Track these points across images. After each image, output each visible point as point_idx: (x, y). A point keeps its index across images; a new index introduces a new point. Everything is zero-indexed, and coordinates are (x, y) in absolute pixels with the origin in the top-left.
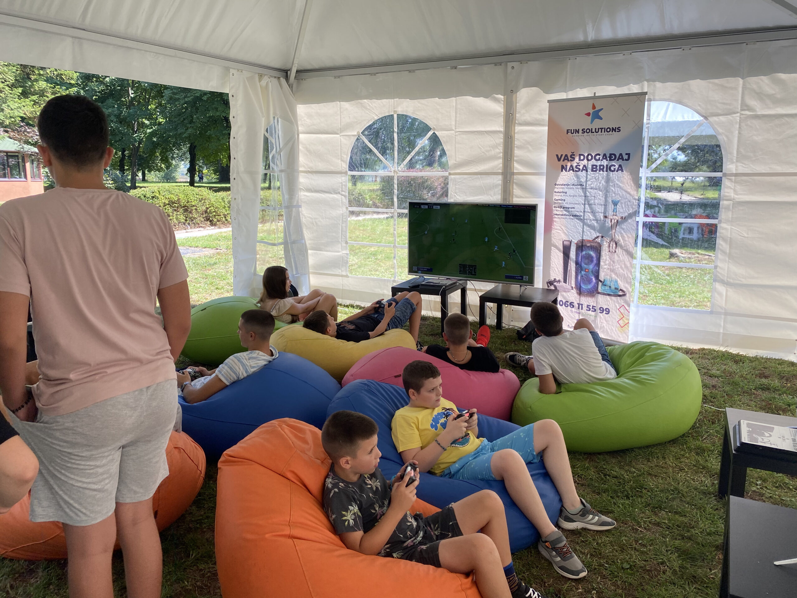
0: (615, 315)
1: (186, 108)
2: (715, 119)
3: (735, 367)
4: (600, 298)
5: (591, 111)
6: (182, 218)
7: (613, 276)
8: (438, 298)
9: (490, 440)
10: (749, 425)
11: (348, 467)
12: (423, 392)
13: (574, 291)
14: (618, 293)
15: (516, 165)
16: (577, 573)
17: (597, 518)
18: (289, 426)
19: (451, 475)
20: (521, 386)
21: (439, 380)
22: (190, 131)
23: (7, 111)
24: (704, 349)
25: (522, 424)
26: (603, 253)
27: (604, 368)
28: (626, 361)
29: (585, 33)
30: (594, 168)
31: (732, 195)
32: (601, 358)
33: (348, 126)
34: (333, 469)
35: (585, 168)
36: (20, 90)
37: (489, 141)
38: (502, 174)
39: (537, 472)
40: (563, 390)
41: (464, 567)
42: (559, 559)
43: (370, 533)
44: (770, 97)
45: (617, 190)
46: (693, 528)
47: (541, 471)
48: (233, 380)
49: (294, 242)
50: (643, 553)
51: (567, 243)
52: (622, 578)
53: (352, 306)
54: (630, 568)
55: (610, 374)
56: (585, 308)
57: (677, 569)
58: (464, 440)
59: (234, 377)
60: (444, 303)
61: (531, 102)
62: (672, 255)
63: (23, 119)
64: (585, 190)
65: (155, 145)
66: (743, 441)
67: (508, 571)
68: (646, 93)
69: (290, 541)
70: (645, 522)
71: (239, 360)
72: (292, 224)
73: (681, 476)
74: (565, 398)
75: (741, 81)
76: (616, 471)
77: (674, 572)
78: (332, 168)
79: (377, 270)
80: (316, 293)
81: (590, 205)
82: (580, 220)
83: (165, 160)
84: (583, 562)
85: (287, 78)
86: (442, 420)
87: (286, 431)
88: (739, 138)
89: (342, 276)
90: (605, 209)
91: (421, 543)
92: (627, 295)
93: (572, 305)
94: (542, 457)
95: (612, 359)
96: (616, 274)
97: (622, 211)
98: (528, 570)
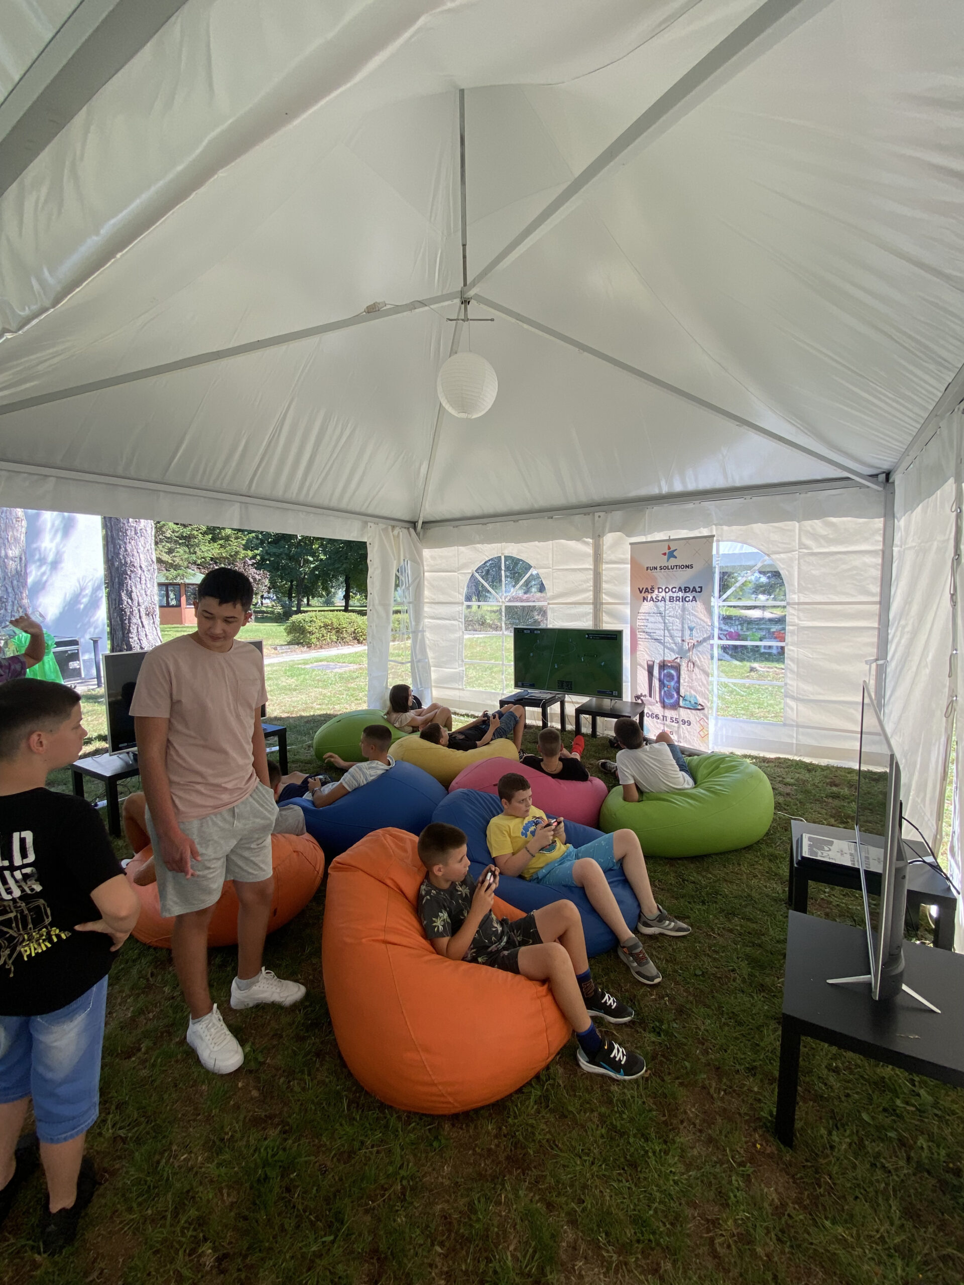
0: (696, 726)
1: (343, 548)
2: (777, 556)
3: (807, 775)
4: (682, 711)
5: (667, 551)
6: (334, 638)
7: (693, 692)
8: (539, 710)
9: (575, 847)
10: (810, 839)
11: (440, 874)
12: (514, 803)
13: (659, 705)
14: (697, 707)
15: (604, 596)
16: (652, 979)
17: (673, 924)
18: (391, 835)
19: (538, 880)
20: (609, 791)
21: (529, 792)
22: (344, 566)
23: (199, 553)
24: (779, 758)
25: (607, 832)
26: (682, 672)
27: (681, 779)
28: (702, 772)
29: (660, 487)
30: (671, 599)
31: (796, 621)
32: (678, 769)
33: (465, 566)
34: (428, 876)
35: (664, 599)
36: (210, 536)
37: (581, 576)
38: (593, 603)
39: (615, 879)
40: (644, 798)
41: (540, 975)
42: (635, 964)
43: (457, 936)
44: (825, 538)
45: (692, 618)
46: (763, 935)
47: (619, 878)
48: (354, 787)
49: (419, 661)
50: (715, 959)
51: (650, 663)
52: (694, 984)
53: (468, 715)
54: (703, 974)
55: (688, 784)
56: (669, 720)
57: (746, 977)
58: (551, 847)
59: (355, 785)
60: (544, 714)
61: (616, 544)
62: (752, 669)
63: (212, 559)
64: (664, 618)
65: (318, 577)
66: (804, 855)
67: (582, 979)
68: (714, 536)
69: (383, 946)
70: (719, 928)
71: (360, 769)
72: (418, 647)
73: (754, 882)
74: (647, 807)
75: (797, 524)
76: (695, 876)
77: (744, 981)
78: (452, 600)
79: (492, 682)
80: (434, 707)
81: (669, 630)
82: (660, 643)
83: (326, 589)
84: (658, 968)
85: (415, 528)
86: (532, 828)
87: (389, 840)
88: (799, 572)
89: (459, 689)
90: (683, 634)
91: (504, 948)
92: (706, 709)
93: (657, 717)
94: (621, 864)
95: (690, 769)
96: (695, 691)
97: (698, 636)
98: (607, 974)
